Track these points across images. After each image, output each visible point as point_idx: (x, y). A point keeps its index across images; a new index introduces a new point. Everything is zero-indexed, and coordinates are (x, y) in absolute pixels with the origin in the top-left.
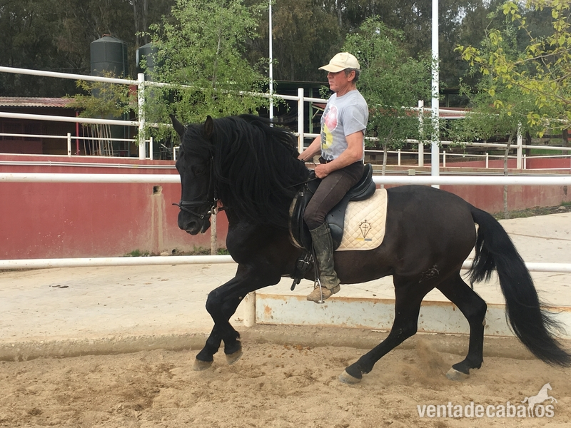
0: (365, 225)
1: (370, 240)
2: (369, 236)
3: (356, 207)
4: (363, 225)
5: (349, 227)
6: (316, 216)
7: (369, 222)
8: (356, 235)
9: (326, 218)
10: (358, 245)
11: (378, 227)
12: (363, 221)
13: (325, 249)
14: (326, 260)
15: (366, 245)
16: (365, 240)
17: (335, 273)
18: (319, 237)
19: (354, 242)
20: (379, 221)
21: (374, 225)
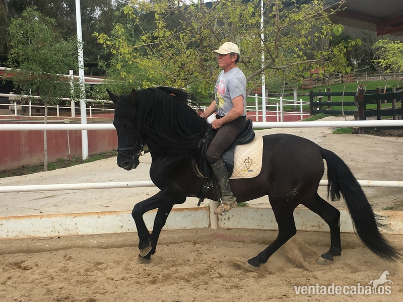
0: (248, 161)
1: (252, 171)
2: (251, 168)
3: (241, 148)
4: (247, 161)
5: (237, 163)
6: (214, 155)
7: (251, 159)
8: (242, 168)
9: (221, 157)
10: (244, 175)
11: (257, 162)
12: (247, 158)
13: (223, 177)
14: (225, 185)
15: (249, 175)
16: (249, 171)
17: (232, 193)
18: (217, 169)
19: (241, 173)
20: (258, 158)
21: (255, 160)
